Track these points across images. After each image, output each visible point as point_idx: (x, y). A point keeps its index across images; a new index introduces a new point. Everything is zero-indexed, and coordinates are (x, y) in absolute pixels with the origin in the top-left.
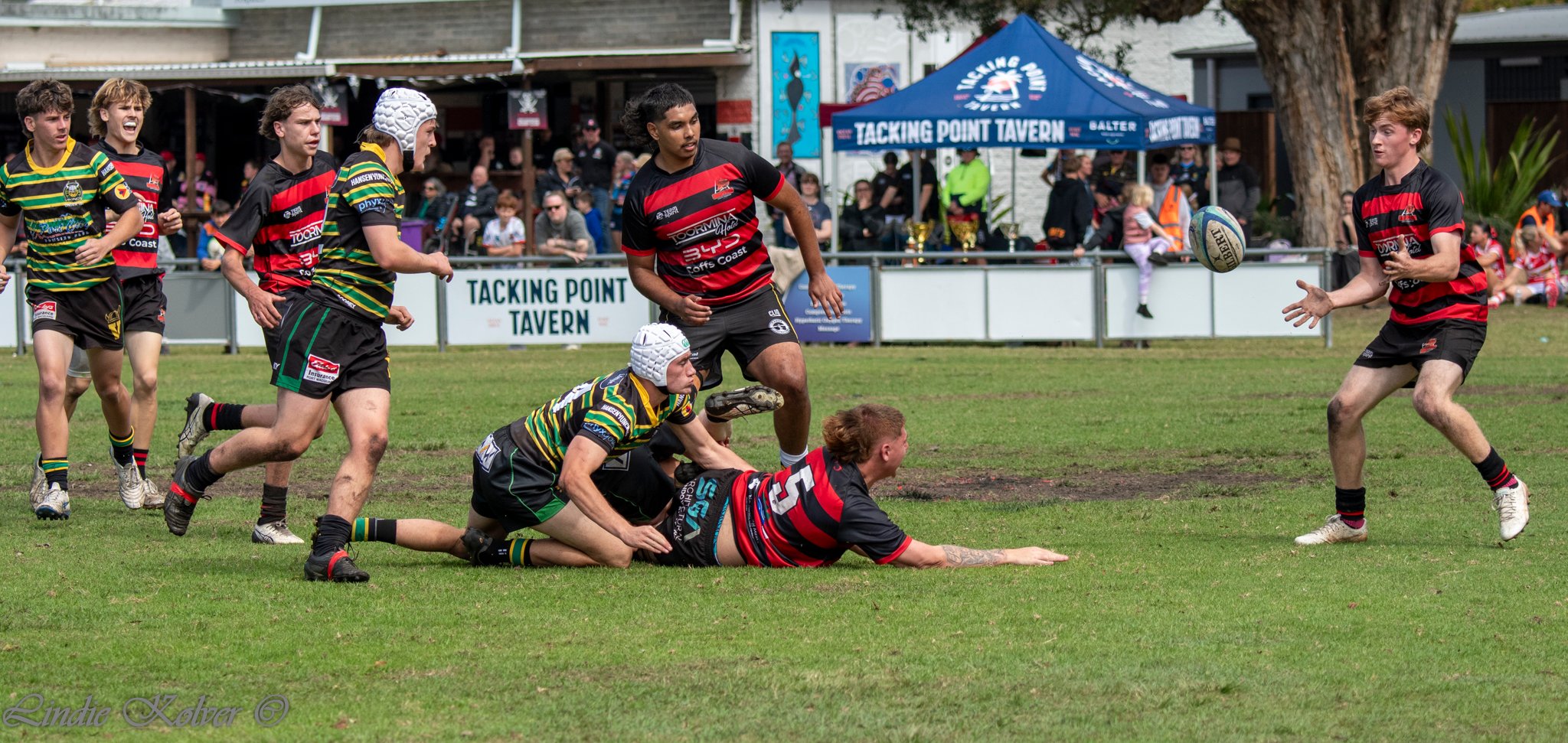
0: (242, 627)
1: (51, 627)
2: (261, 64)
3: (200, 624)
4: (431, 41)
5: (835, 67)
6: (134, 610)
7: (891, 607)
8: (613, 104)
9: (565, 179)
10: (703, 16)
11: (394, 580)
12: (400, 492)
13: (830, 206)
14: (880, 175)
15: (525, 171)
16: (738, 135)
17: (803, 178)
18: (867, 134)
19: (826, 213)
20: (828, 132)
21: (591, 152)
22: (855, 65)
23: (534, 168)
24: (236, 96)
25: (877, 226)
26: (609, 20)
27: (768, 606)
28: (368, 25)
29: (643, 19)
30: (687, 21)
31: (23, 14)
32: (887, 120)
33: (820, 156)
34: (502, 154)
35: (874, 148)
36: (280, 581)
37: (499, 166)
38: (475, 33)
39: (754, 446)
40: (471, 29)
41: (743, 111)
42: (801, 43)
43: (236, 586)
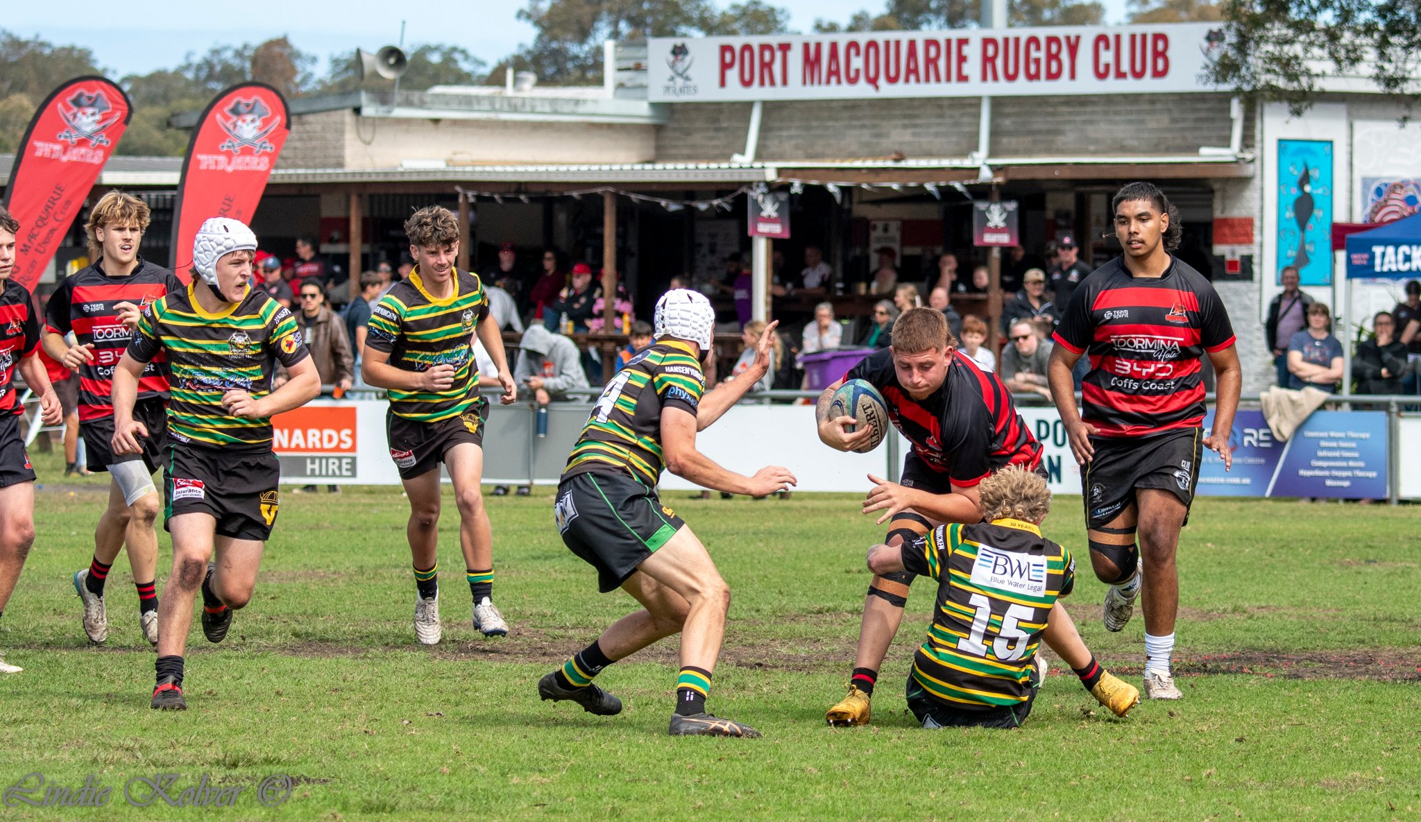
0: (661, 814)
1: (443, 809)
2: (691, 166)
3: (613, 809)
4: (886, 143)
5: (1351, 181)
6: (539, 791)
7: (1409, 808)
8: (1093, 219)
9: (1036, 304)
10: (1198, 120)
11: (836, 764)
12: (842, 662)
13: (1341, 341)
14: (1401, 307)
15: (991, 294)
16: (1237, 258)
17: (1311, 308)
18: (1386, 260)
19: (1337, 349)
20: (1341, 256)
21: (1066, 274)
22: (1374, 180)
23: (1002, 291)
24: (663, 203)
25: (1398, 366)
26: (1091, 122)
27: (1266, 804)
28: (815, 124)
29: (1130, 122)
30: (1181, 125)
31: (422, 105)
32: (1410, 244)
33: (1331, 283)
34: (965, 274)
35: (1394, 275)
36: (705, 762)
37: (962, 288)
38: (937, 135)
39: (1251, 617)
40: (933, 130)
41: (1243, 230)
42: (1310, 152)
43: (655, 766)
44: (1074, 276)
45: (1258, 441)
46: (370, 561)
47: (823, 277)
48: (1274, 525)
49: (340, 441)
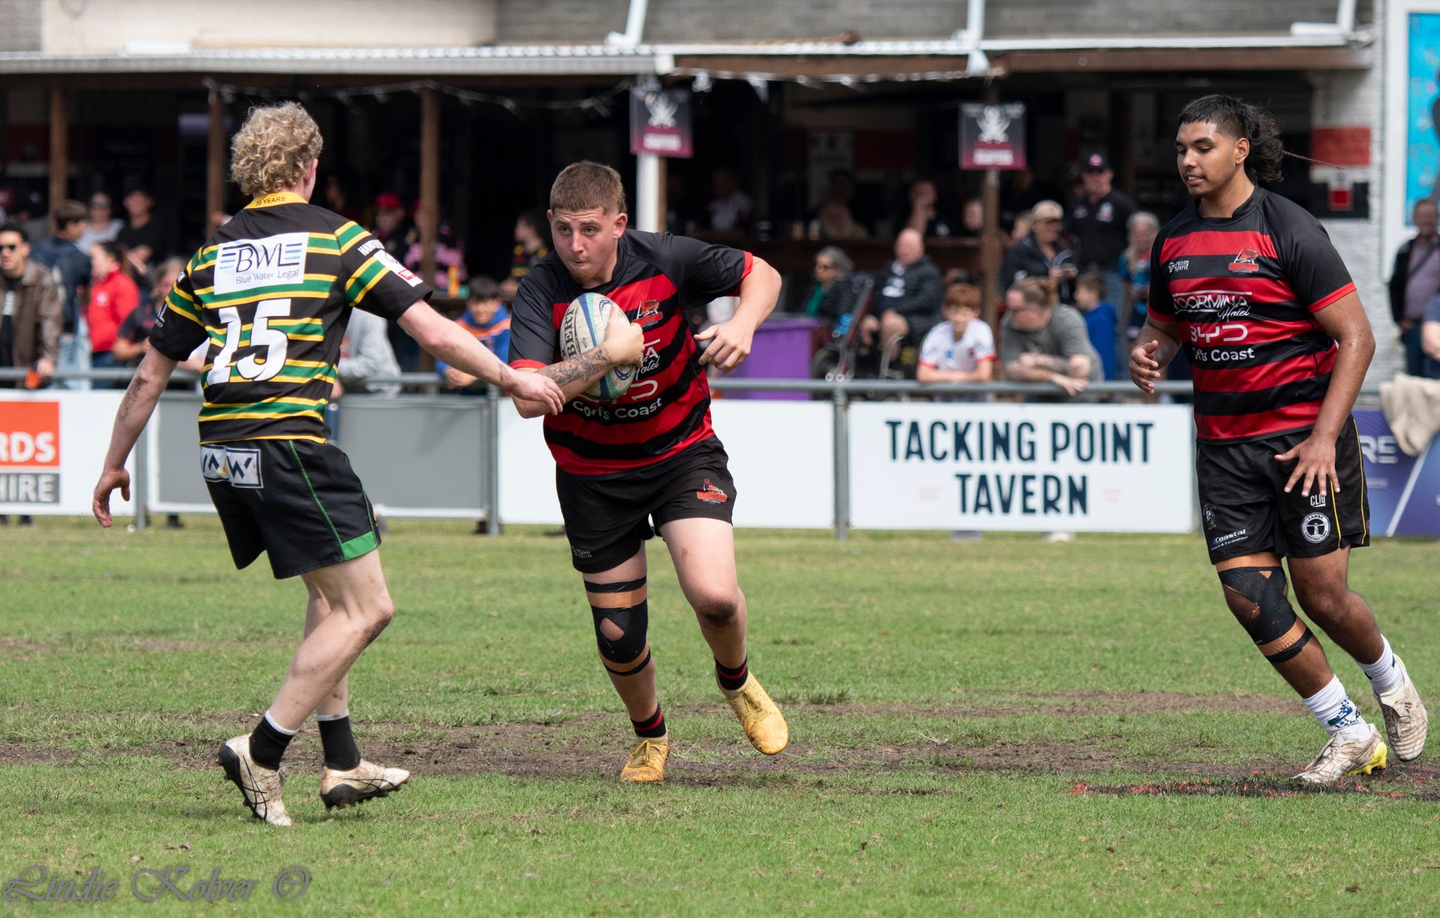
2: (548, 51)
9: (1051, 254)
15: (987, 239)
16: (1346, 187)
21: (1094, 209)
23: (1001, 235)
34: (948, 210)
37: (943, 229)
38: (906, 6)
41: (1356, 145)
44: (1106, 212)
45: (1377, 454)
46: (80, 625)
47: (739, 213)
48: (1400, 577)
49: (37, 451)
